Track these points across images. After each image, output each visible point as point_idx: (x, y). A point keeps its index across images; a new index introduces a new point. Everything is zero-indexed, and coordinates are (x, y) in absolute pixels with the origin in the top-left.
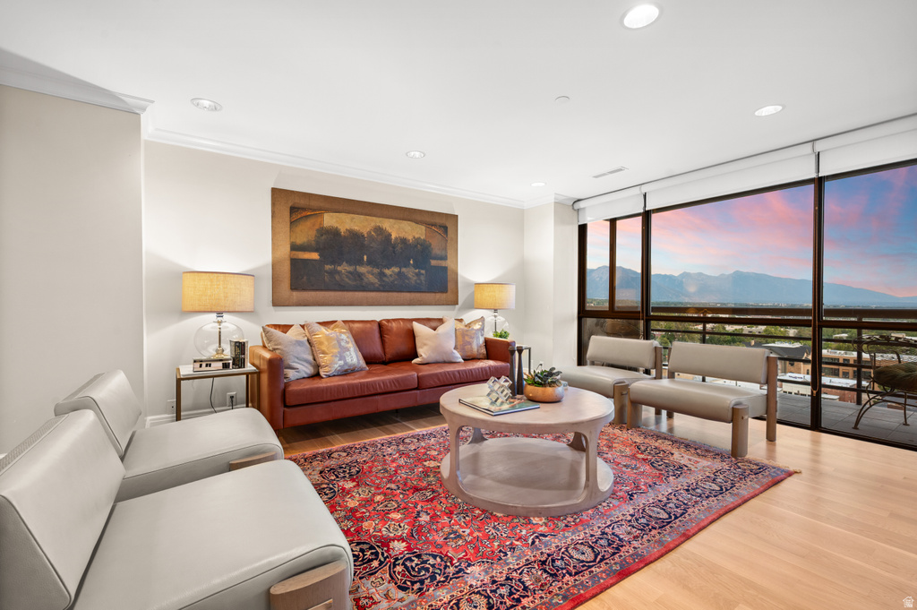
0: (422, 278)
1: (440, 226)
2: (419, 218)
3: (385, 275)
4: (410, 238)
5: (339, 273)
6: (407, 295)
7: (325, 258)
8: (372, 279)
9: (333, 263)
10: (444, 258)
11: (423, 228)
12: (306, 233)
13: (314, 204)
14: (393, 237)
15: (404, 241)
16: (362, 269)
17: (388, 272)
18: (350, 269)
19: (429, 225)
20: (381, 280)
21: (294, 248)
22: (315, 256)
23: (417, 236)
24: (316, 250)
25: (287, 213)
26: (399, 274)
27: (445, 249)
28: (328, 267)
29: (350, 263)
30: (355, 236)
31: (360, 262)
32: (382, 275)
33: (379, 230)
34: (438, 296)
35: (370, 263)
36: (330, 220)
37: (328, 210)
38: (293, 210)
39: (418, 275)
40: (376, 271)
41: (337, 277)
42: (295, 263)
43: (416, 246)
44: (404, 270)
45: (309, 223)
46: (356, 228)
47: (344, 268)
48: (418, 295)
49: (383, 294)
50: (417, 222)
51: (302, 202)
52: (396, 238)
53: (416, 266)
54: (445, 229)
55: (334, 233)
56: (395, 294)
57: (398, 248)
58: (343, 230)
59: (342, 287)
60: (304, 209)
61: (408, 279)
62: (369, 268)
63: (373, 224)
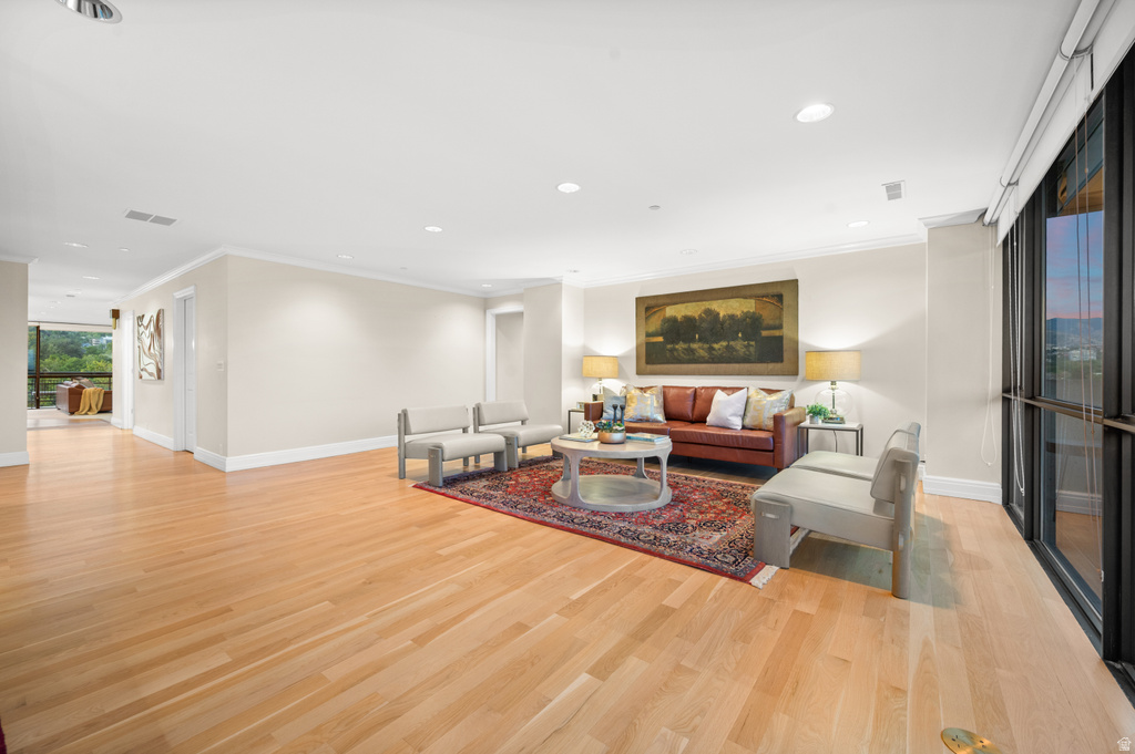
0: (752, 349)
1: (773, 296)
2: (748, 293)
3: (714, 349)
4: (738, 313)
5: (676, 350)
6: (737, 366)
7: (667, 341)
8: (702, 353)
9: (672, 343)
10: (780, 327)
11: (753, 301)
12: (655, 323)
13: (661, 302)
14: (721, 315)
15: (732, 317)
16: (694, 346)
17: (716, 346)
18: (685, 346)
19: (757, 297)
20: (710, 353)
21: (648, 335)
22: (661, 339)
23: (745, 310)
24: (661, 335)
25: (644, 313)
26: (727, 347)
27: (780, 318)
28: (669, 346)
29: (684, 341)
30: (689, 320)
31: (693, 340)
32: (712, 349)
33: (708, 312)
34: (771, 366)
35: (700, 340)
36: (670, 311)
37: (669, 304)
38: (647, 309)
39: (747, 347)
40: (706, 346)
41: (675, 354)
42: (647, 344)
43: (745, 320)
44: (732, 343)
45: (656, 316)
46: (689, 314)
47: (681, 346)
48: (747, 366)
49: (713, 365)
50: (746, 298)
51: (652, 302)
52: (724, 316)
53: (745, 338)
54: (780, 297)
55: (673, 320)
56: (724, 365)
57: (726, 325)
58: (679, 317)
59: (680, 361)
60: (653, 307)
61: (737, 351)
62: (700, 344)
63: (703, 308)
